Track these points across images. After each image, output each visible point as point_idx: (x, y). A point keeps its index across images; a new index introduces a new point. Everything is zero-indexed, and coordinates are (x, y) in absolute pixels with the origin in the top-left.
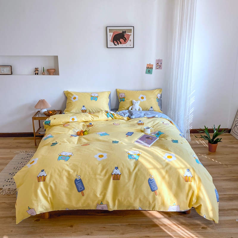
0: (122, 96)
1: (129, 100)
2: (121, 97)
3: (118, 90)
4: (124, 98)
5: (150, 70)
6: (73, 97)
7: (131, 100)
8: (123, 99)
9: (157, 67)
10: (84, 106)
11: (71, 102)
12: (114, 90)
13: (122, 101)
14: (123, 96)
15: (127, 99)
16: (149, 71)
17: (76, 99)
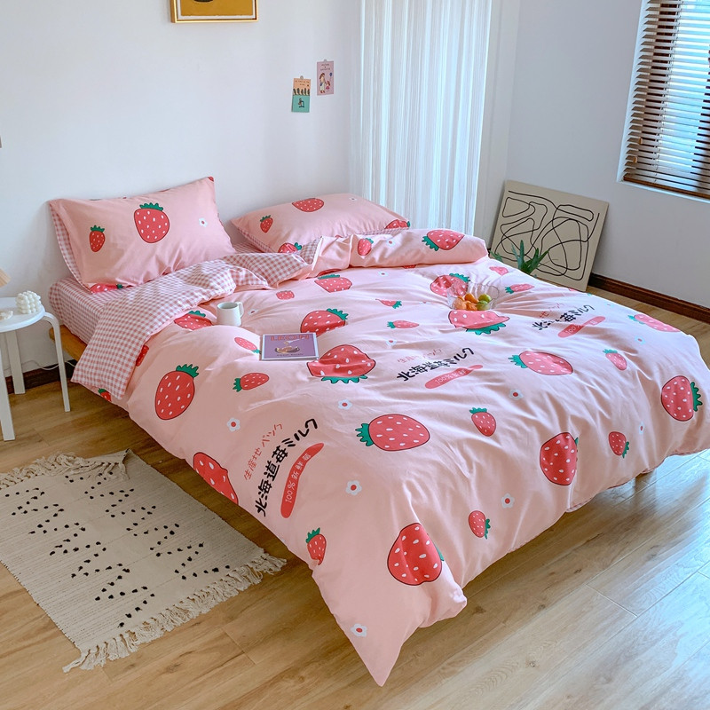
5: (303, 98)
9: (322, 88)
16: (301, 102)
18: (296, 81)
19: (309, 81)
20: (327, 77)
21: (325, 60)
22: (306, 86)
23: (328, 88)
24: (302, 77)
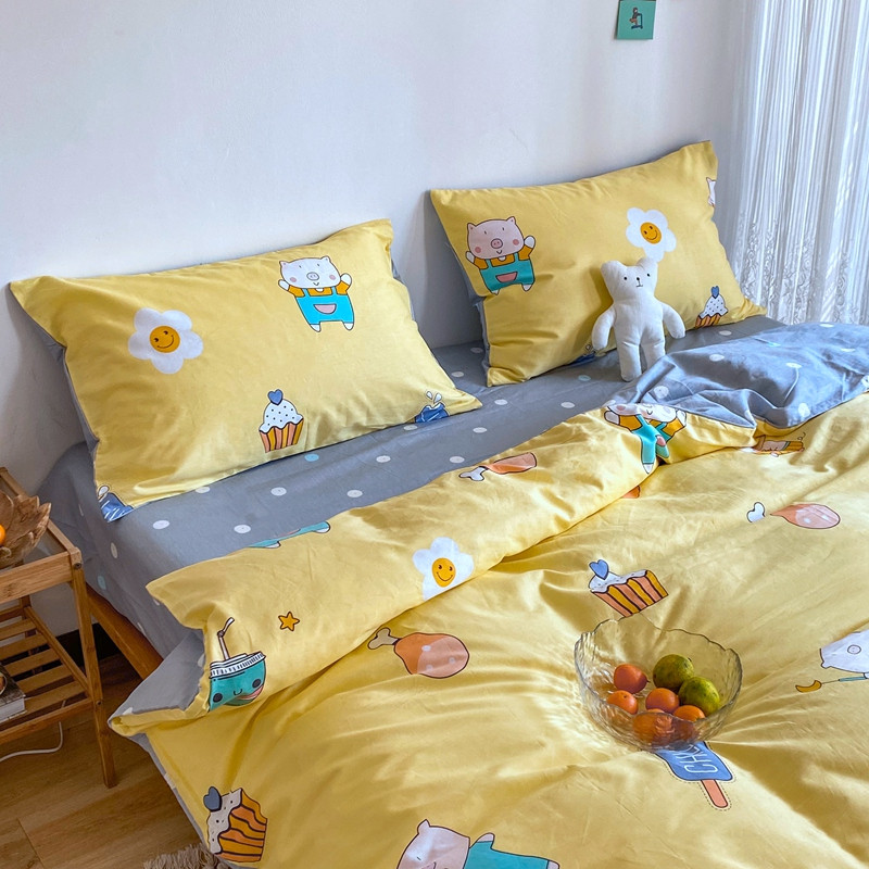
0: (496, 243)
1: (573, 264)
2: (488, 253)
3: (446, 199)
4: (524, 256)
6: (143, 333)
7: (584, 262)
8: (517, 269)
10: (276, 398)
11: (147, 379)
12: (411, 202)
13: (514, 282)
14: (507, 239)
15: (556, 265)
17: (189, 348)
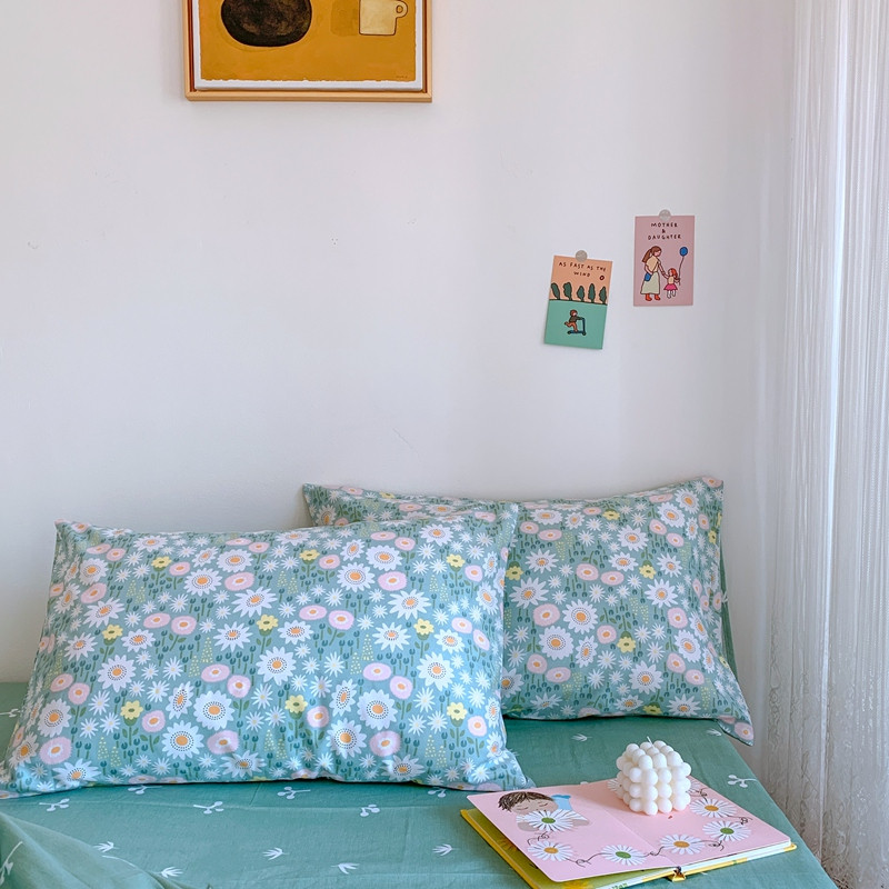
5: (583, 309)
9: (652, 287)
16: (574, 318)
18: (560, 263)
19: (604, 268)
20: (670, 259)
21: (665, 213)
22: (594, 279)
23: (670, 288)
24: (582, 255)
